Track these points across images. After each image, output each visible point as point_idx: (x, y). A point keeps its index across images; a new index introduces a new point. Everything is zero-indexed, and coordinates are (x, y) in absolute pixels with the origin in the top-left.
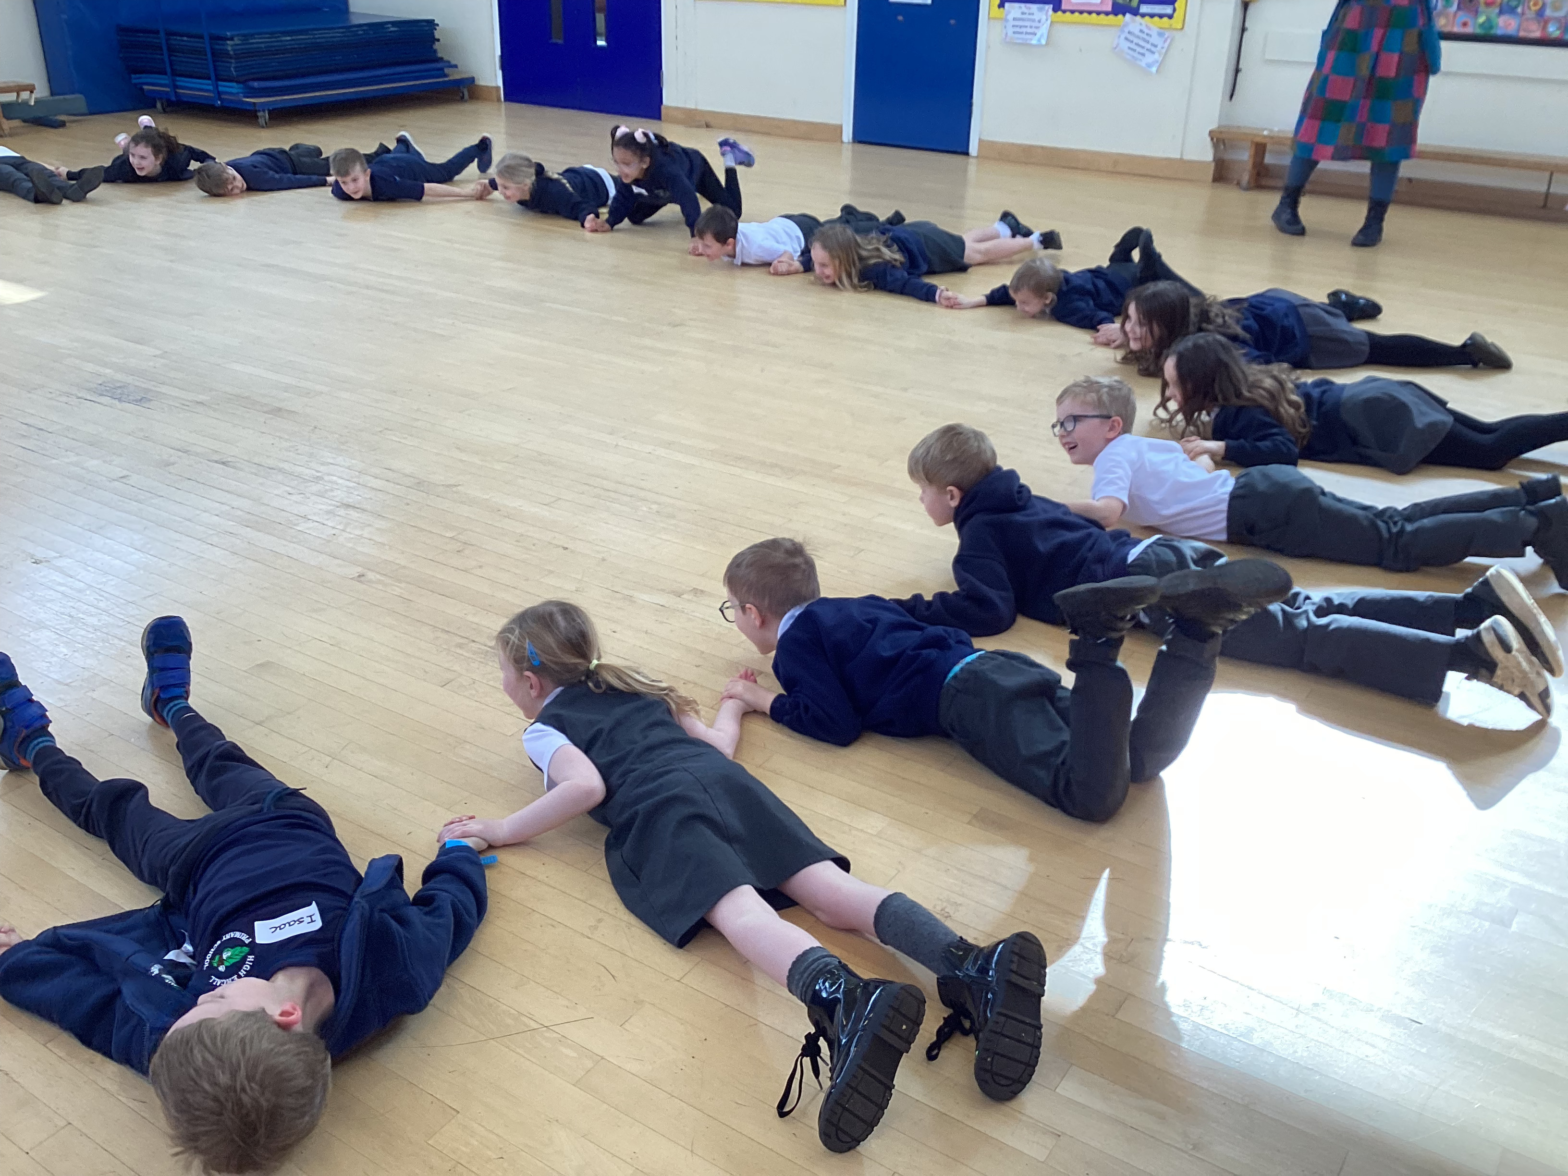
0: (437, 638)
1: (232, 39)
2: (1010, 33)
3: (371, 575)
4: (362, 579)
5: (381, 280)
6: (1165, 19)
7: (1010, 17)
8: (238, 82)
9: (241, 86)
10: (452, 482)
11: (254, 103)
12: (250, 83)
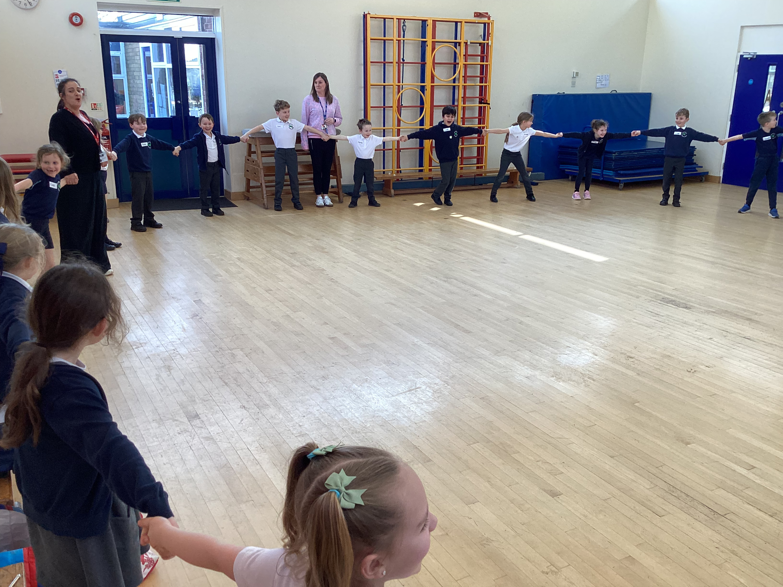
1: (615, 153)
9: (615, 172)
11: (619, 180)
12: (619, 172)
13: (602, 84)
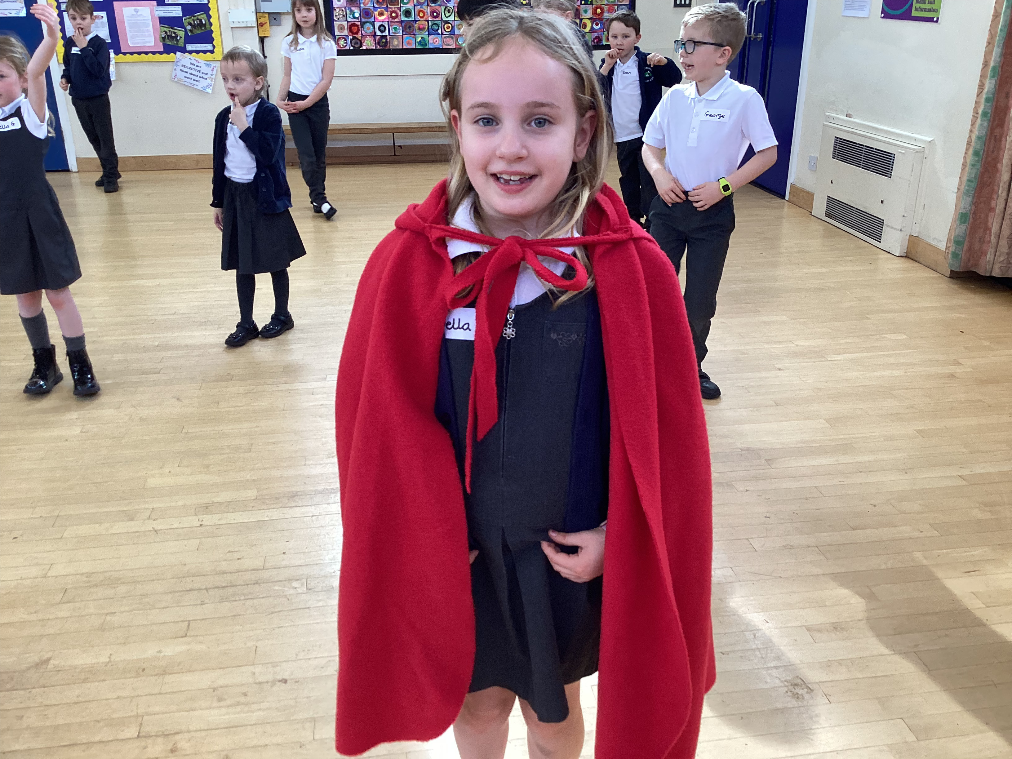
6: (208, 54)
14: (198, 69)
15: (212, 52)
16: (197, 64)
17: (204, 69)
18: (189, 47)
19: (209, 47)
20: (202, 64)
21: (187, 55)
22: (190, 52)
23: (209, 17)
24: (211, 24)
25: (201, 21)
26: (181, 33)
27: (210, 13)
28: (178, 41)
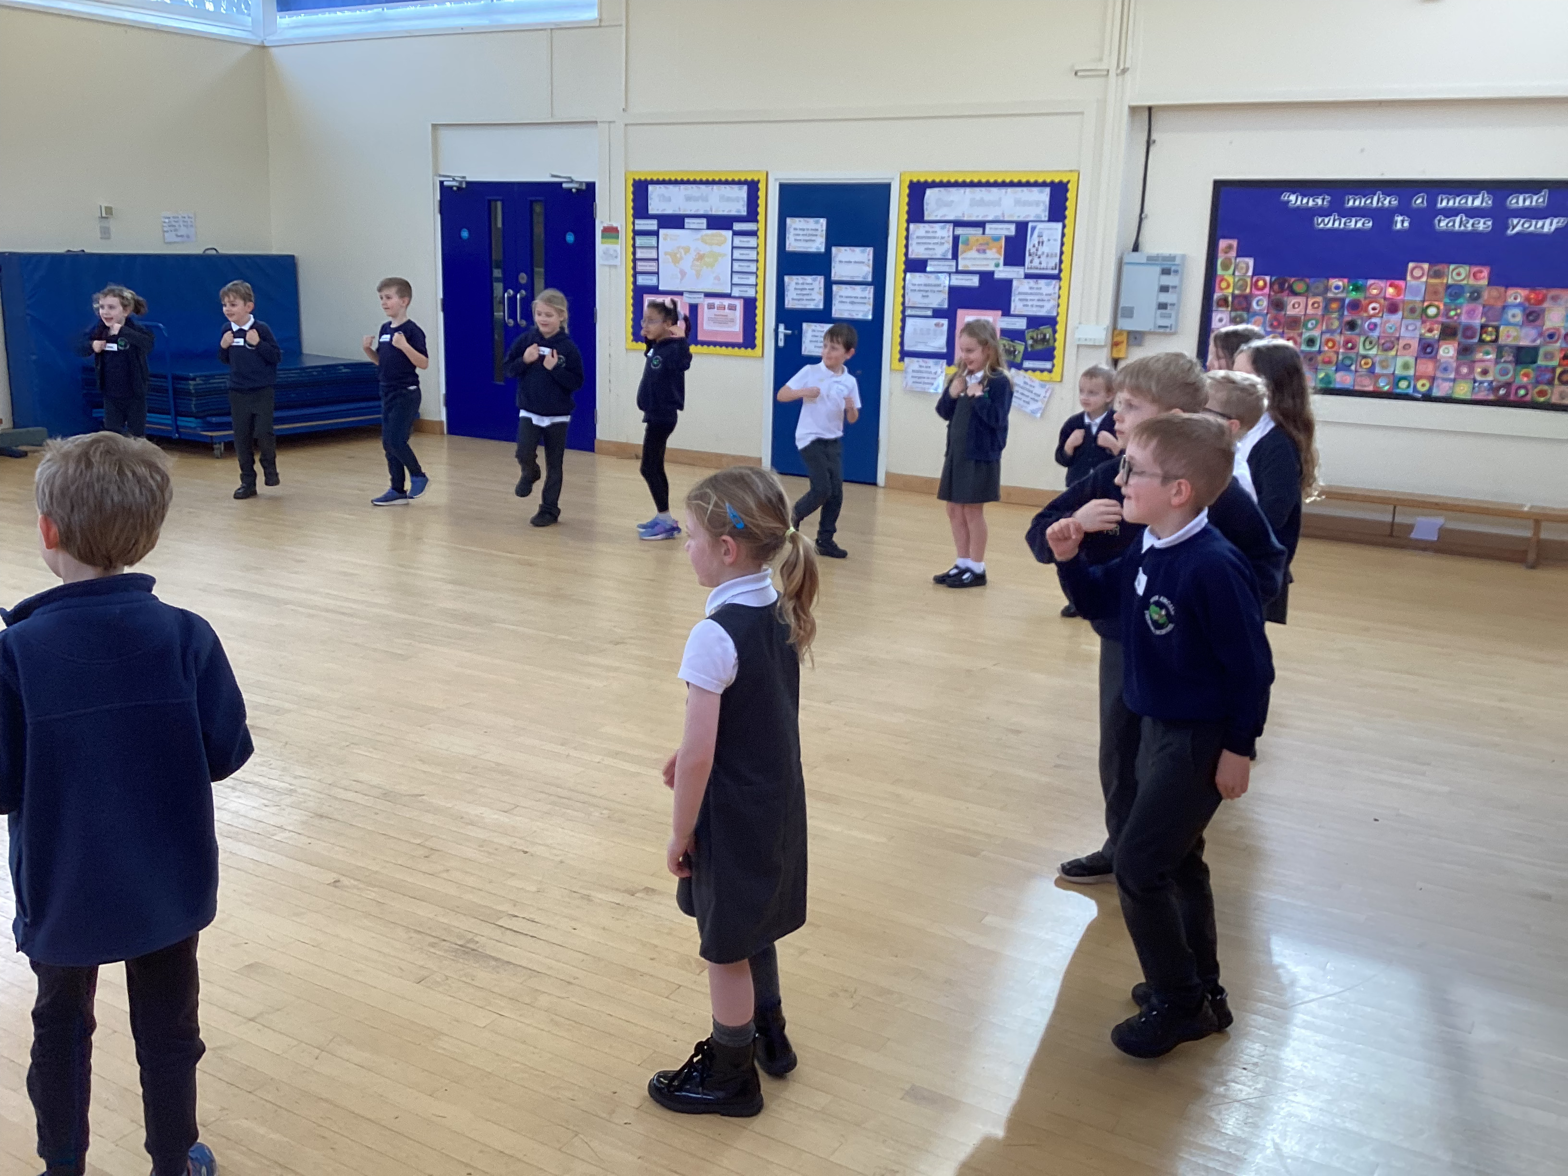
0: (411, 938)
1: (194, 379)
2: (910, 383)
3: (345, 881)
4: (337, 884)
5: (339, 603)
6: (1046, 373)
7: (910, 370)
8: (196, 418)
9: (199, 420)
10: (417, 792)
11: (211, 437)
12: (209, 419)
13: (179, 234)
14: (1031, 389)
15: (1050, 371)
16: (1029, 383)
17: (1038, 390)
18: (1027, 364)
19: (1048, 365)
20: (1037, 383)
21: (1022, 372)
22: (1026, 370)
23: (1055, 332)
24: (1055, 340)
25: (1045, 336)
26: (1020, 347)
27: (1058, 327)
28: (1015, 356)
